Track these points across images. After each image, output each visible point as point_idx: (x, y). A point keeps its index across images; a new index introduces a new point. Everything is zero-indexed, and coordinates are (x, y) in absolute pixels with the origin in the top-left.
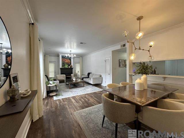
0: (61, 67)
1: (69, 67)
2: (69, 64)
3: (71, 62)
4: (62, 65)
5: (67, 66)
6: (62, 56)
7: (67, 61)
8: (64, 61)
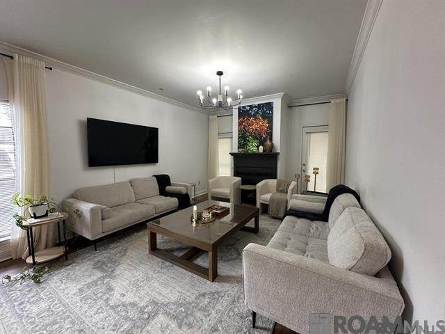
0: (236, 151)
1: (261, 148)
2: (264, 137)
3: (271, 127)
4: (239, 143)
5: (253, 147)
6: (239, 109)
7: (258, 125)
8: (244, 128)
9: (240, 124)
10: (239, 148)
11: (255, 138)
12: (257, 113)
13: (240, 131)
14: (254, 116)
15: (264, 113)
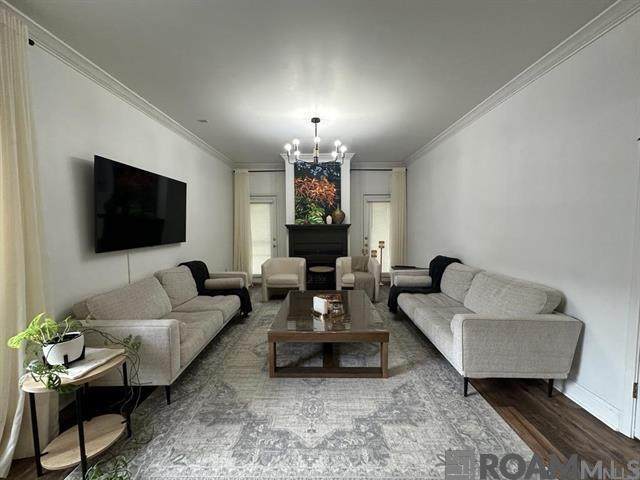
0: (291, 220)
1: (329, 219)
2: (332, 205)
3: (339, 193)
4: (297, 211)
5: (317, 216)
6: (296, 165)
7: (321, 189)
8: (304, 192)
9: (297, 186)
10: (296, 218)
11: (319, 205)
12: (321, 173)
13: (297, 195)
14: (318, 177)
15: (330, 174)
